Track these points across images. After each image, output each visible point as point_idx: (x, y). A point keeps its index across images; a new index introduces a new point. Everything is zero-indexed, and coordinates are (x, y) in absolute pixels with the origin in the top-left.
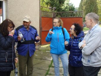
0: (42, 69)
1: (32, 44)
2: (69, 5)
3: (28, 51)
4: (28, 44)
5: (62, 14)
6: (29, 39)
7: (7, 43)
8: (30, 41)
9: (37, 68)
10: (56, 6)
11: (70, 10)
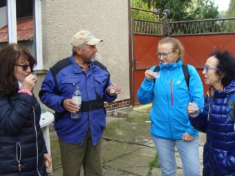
0: (130, 173)
1: (97, 111)
2: (203, 5)
3: (89, 130)
4: (88, 111)
5: (185, 25)
6: (90, 96)
7: (13, 116)
8: (94, 101)
9: (119, 170)
10: (172, 7)
11: (207, 16)
